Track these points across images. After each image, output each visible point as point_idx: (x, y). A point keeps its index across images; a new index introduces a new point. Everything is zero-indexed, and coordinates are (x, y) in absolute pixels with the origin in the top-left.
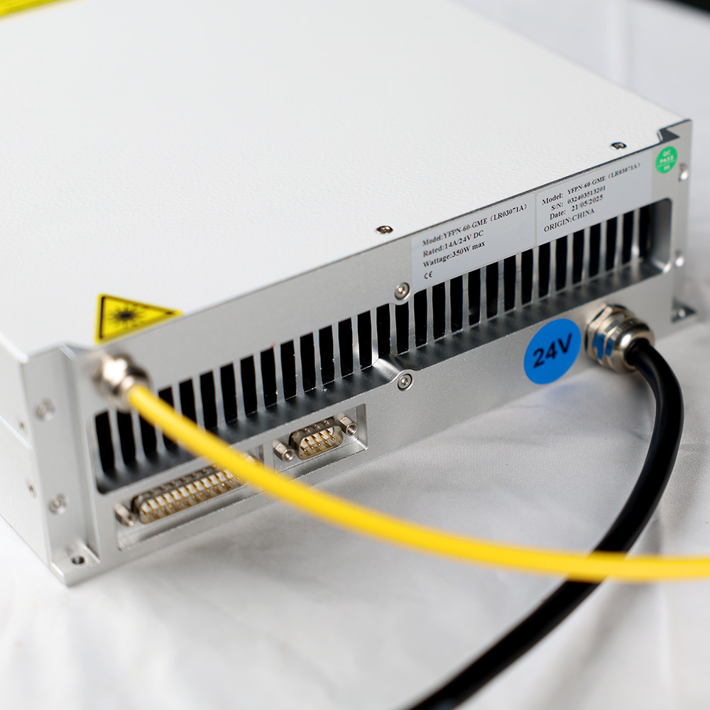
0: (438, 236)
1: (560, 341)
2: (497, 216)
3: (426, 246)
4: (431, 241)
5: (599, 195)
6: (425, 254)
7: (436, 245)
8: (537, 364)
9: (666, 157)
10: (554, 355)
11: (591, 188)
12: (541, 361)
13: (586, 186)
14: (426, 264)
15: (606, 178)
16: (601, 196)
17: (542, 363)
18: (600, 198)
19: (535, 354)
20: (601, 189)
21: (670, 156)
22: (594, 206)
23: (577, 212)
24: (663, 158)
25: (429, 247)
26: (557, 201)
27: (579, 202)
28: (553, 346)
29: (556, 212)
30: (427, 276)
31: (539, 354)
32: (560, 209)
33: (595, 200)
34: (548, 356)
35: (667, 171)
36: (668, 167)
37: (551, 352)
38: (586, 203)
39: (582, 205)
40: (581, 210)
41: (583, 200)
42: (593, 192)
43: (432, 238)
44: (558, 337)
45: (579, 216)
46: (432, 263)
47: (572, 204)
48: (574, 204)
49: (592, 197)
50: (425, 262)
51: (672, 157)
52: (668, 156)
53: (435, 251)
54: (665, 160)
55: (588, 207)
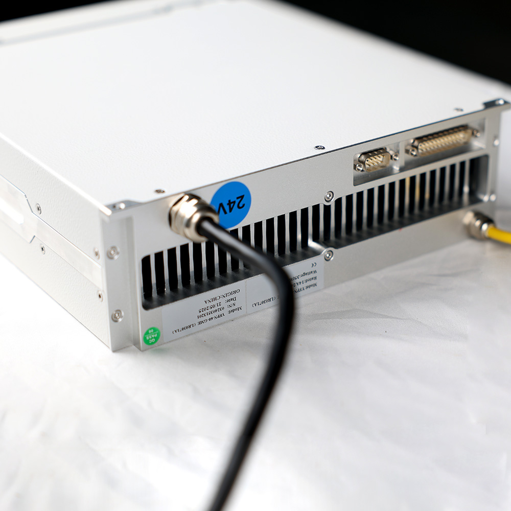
0: (308, 289)
1: (225, 213)
2: (271, 300)
3: (315, 283)
4: (312, 286)
5: (202, 313)
6: (316, 278)
7: (309, 283)
8: (242, 197)
9: (152, 338)
10: (229, 203)
11: (208, 317)
12: (240, 199)
13: (212, 318)
14: (315, 272)
15: (197, 324)
16: (200, 312)
17: (238, 198)
18: (201, 310)
19: (244, 205)
20: (201, 316)
21: (149, 339)
22: (205, 306)
23: (218, 302)
24: (154, 337)
25: (313, 282)
26: (231, 309)
27: (216, 308)
28: (231, 210)
29: (232, 302)
30: (315, 264)
31: (241, 205)
32: (229, 303)
33: (204, 309)
34: (234, 202)
35: (151, 329)
36: (150, 332)
37: (232, 205)
38: (211, 308)
39: (214, 306)
40: (215, 303)
41: (213, 309)
42: (206, 315)
43: (311, 287)
44: (226, 215)
45: (215, 299)
46: (312, 272)
47: (221, 306)
48: (219, 307)
49: (207, 311)
50: (316, 274)
51: (148, 338)
52: (151, 339)
53: (310, 280)
54: (153, 336)
55: (209, 304)
